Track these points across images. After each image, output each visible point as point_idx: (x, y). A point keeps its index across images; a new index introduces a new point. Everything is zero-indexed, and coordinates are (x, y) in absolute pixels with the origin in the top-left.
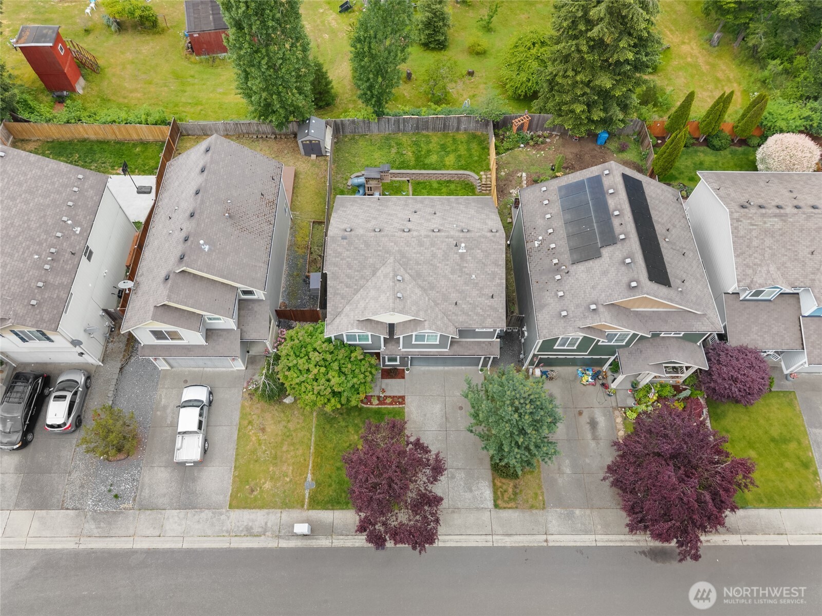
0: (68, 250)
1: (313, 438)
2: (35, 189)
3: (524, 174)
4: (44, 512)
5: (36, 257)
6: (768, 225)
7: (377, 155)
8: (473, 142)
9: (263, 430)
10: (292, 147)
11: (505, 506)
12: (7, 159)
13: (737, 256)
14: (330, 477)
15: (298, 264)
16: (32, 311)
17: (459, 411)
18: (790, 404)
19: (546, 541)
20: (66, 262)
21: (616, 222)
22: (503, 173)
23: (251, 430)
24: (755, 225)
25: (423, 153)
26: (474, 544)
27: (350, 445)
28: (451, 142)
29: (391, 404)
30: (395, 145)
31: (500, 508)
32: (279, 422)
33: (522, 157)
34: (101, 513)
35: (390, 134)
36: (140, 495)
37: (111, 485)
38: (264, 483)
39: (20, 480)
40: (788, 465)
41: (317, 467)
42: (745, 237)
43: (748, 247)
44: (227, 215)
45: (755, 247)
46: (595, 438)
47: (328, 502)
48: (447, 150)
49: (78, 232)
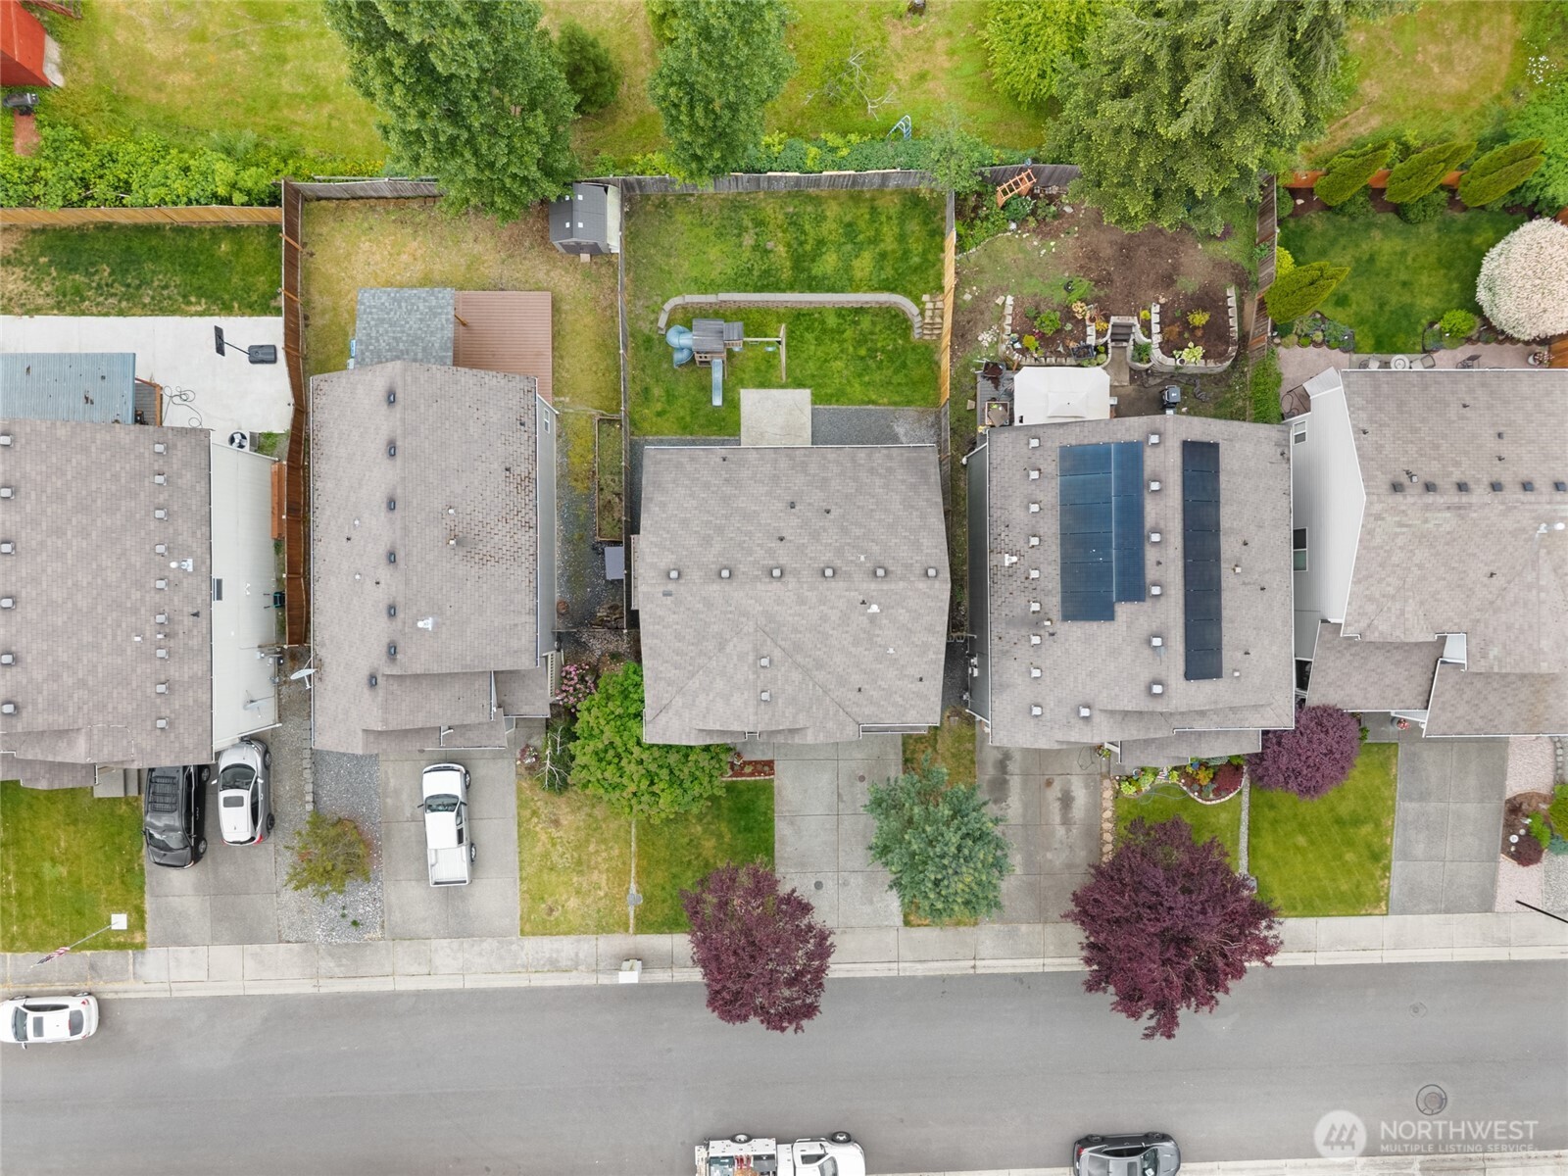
0: (185, 609)
1: (634, 830)
2: (89, 498)
3: (1010, 300)
4: (255, 947)
5: (138, 639)
6: (1430, 526)
7: (714, 253)
8: (913, 218)
9: (556, 823)
10: (537, 231)
11: (919, 922)
12: (18, 448)
13: (1357, 582)
14: (664, 889)
15: (579, 516)
16: (163, 737)
17: (859, 783)
18: (1384, 766)
19: (974, 967)
20: (188, 633)
21: (1151, 555)
22: (968, 297)
23: (536, 824)
24: (1407, 526)
25: (808, 247)
26: (873, 974)
27: (691, 840)
28: (867, 217)
29: (752, 774)
30: (750, 225)
31: (913, 926)
32: (579, 808)
33: (1008, 255)
34: (338, 945)
35: (740, 194)
36: (389, 919)
37: (344, 908)
38: (567, 900)
39: (208, 904)
40: (1349, 857)
41: (643, 873)
42: (1382, 548)
43: (1382, 565)
44: (452, 542)
45: (1394, 565)
46: (1066, 821)
47: (663, 924)
48: (858, 240)
49: (190, 569)
